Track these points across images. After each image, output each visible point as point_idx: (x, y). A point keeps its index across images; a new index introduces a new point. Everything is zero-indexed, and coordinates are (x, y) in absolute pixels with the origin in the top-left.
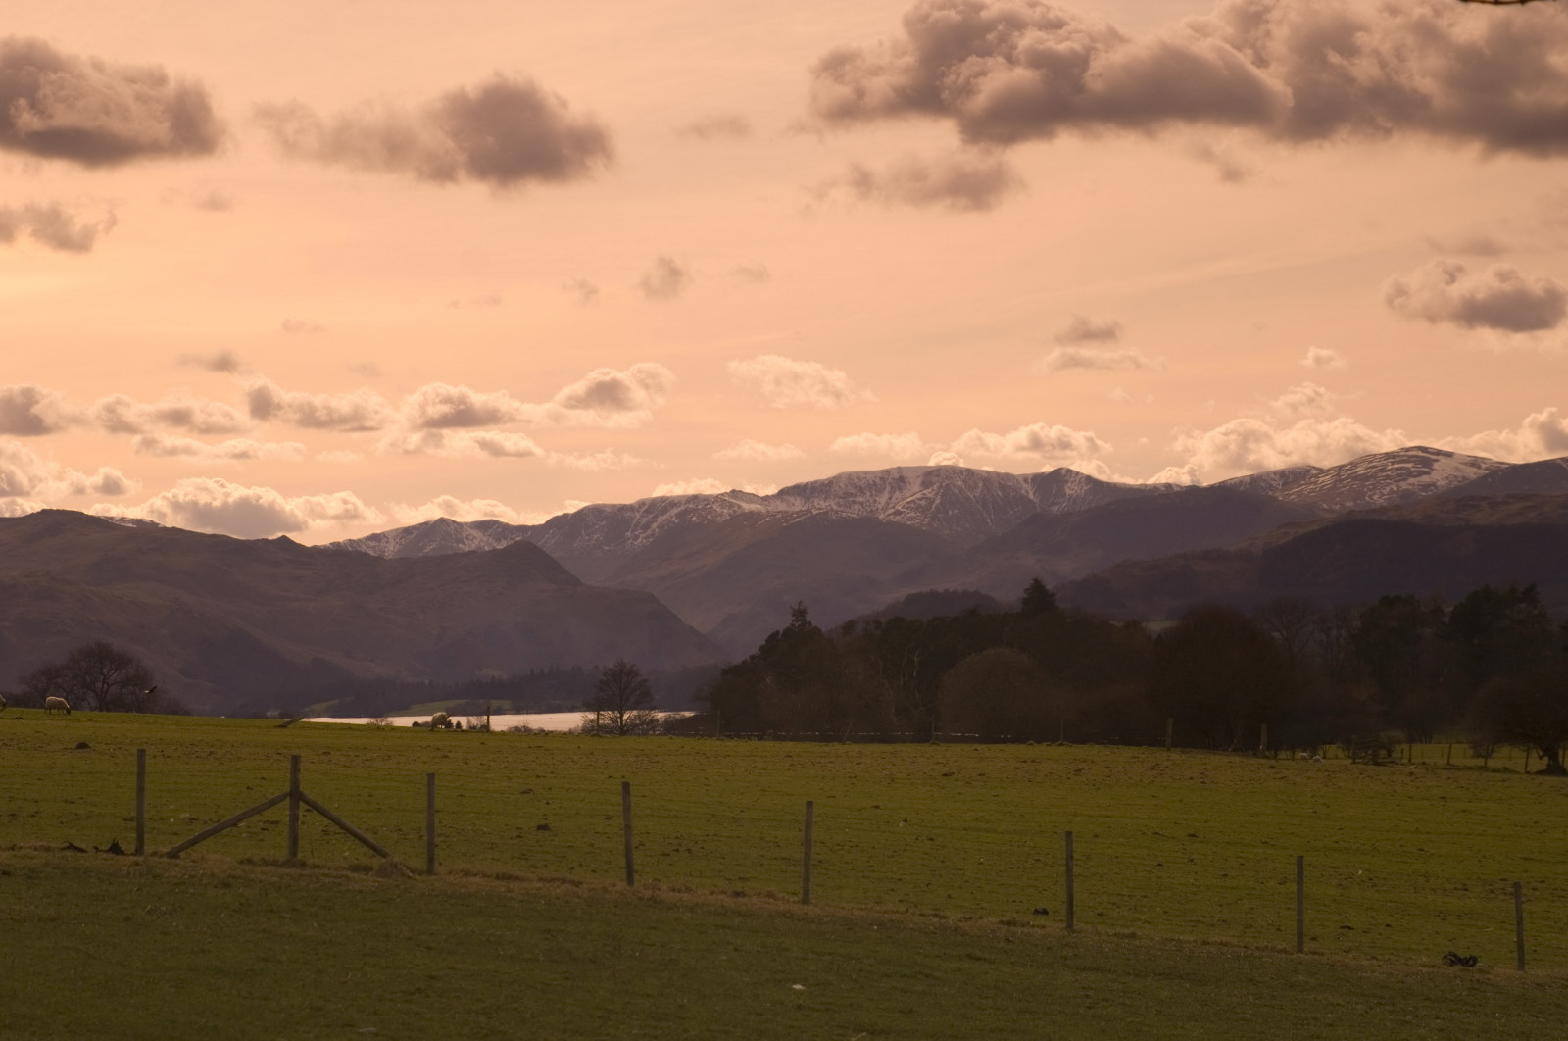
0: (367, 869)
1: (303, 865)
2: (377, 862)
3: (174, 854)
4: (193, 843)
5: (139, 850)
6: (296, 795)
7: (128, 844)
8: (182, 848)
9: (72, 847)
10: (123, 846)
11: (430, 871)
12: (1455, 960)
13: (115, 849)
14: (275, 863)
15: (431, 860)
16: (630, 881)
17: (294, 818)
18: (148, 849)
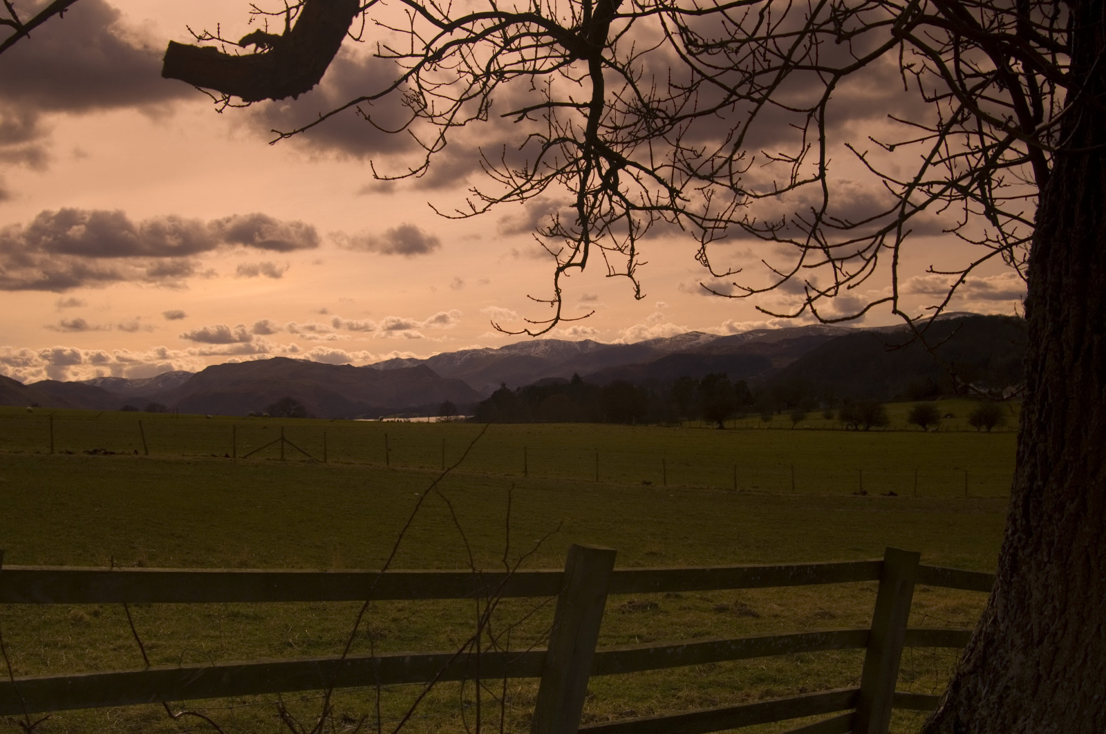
0: (304, 461)
1: (285, 460)
2: (307, 458)
3: (245, 457)
4: (251, 454)
5: (234, 456)
6: (283, 439)
7: (231, 454)
8: (247, 455)
9: (213, 455)
10: (229, 455)
11: (325, 462)
12: (645, 483)
13: (227, 456)
14: (277, 460)
15: (326, 458)
16: (388, 464)
17: (283, 446)
18: (237, 456)
